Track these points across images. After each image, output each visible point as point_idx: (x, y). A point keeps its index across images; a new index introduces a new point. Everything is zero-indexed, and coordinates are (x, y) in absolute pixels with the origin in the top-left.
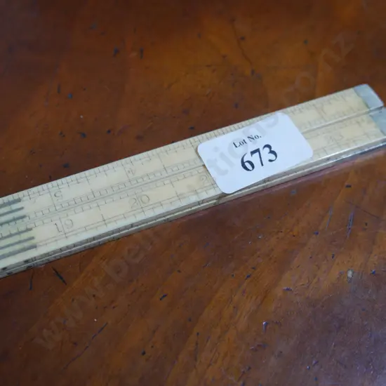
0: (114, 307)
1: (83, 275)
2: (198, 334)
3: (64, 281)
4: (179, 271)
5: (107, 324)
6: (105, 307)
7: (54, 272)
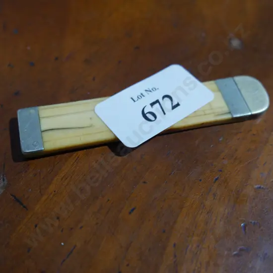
0: (81, 227)
1: (44, 198)
2: (175, 245)
3: (24, 207)
4: (145, 182)
5: (75, 247)
6: (72, 229)
7: (13, 198)
